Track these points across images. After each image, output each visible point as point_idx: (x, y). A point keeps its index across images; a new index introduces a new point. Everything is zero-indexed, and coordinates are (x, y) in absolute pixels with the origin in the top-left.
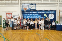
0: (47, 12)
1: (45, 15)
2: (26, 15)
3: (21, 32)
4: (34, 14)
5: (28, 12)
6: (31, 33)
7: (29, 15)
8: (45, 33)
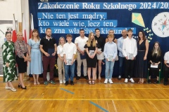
0: (145, 6)
1: (137, 19)
2: (51, 16)
3: (23, 99)
4: (85, 16)
5: (57, 6)
6: (70, 100)
7: (62, 20)
8: (133, 99)
